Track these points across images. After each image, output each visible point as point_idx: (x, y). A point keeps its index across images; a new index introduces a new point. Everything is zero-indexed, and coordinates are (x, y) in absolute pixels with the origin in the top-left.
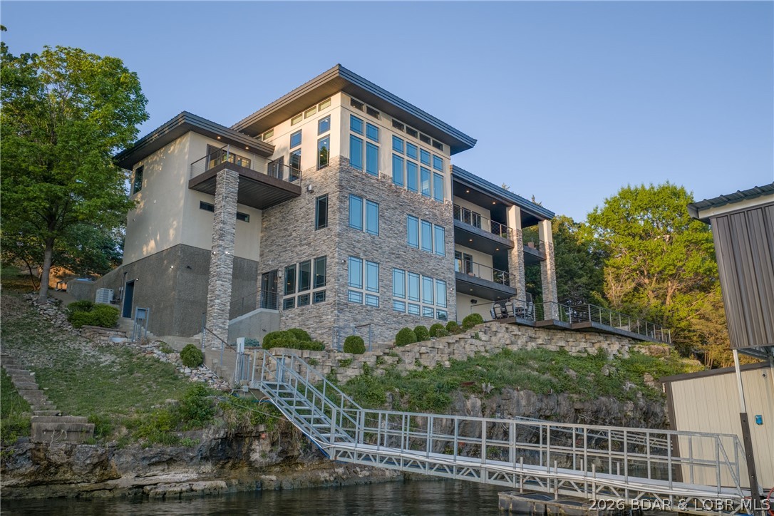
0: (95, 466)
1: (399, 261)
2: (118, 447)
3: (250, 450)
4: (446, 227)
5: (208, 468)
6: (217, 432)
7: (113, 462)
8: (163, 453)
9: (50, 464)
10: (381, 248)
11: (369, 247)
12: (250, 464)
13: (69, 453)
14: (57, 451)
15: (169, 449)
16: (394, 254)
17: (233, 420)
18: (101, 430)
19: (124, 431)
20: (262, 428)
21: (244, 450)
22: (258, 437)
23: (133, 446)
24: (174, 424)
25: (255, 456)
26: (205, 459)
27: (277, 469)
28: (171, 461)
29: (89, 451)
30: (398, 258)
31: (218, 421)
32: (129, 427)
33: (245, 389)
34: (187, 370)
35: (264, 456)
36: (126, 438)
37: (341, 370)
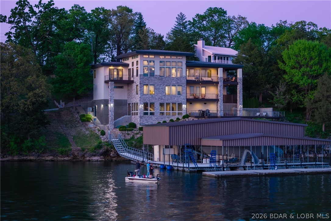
0: (82, 156)
1: (162, 100)
2: (86, 153)
3: (110, 154)
4: (183, 85)
5: (102, 157)
6: (103, 150)
7: (85, 155)
8: (93, 154)
9: (75, 156)
10: (155, 98)
11: (151, 99)
12: (111, 156)
13: (78, 154)
14: (76, 154)
15: (94, 153)
16: (160, 99)
17: (106, 148)
18: (83, 150)
19: (87, 150)
20: (112, 150)
21: (109, 154)
22: (112, 151)
23: (88, 153)
24: (95, 149)
25: (111, 155)
26: (101, 155)
27: (116, 157)
28: (95, 156)
29: (81, 153)
30: (162, 99)
31: (103, 148)
32: (88, 149)
33: (110, 141)
34: (101, 136)
35: (113, 154)
36: (87, 151)
37: (135, 135)
